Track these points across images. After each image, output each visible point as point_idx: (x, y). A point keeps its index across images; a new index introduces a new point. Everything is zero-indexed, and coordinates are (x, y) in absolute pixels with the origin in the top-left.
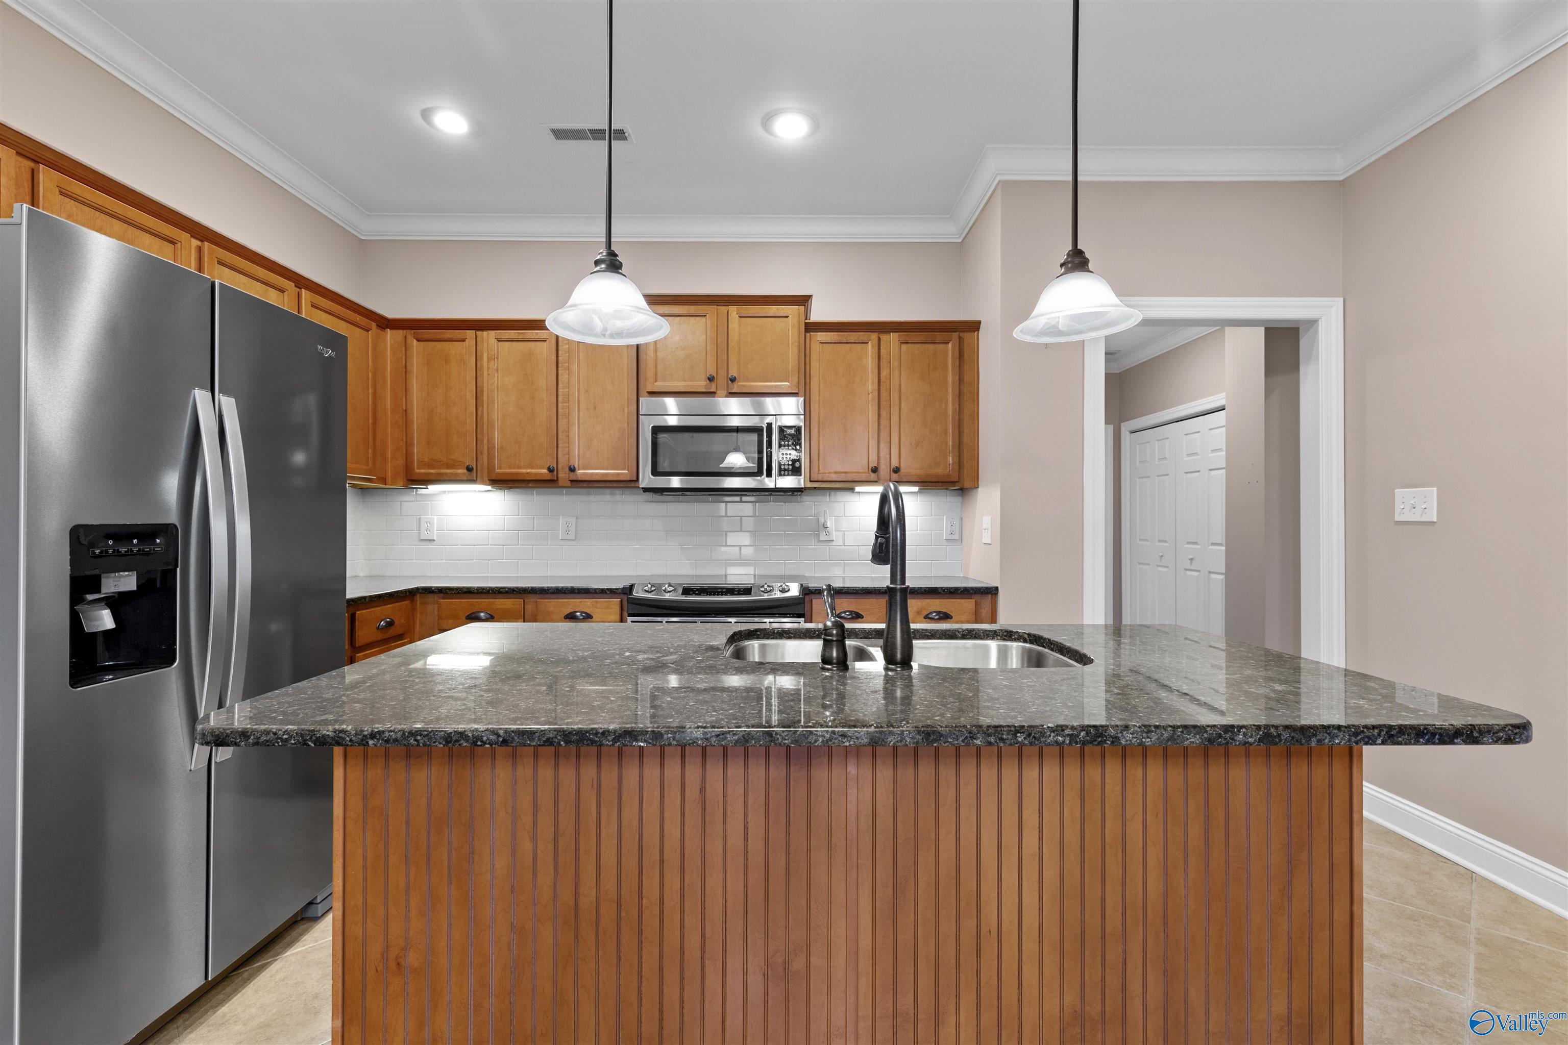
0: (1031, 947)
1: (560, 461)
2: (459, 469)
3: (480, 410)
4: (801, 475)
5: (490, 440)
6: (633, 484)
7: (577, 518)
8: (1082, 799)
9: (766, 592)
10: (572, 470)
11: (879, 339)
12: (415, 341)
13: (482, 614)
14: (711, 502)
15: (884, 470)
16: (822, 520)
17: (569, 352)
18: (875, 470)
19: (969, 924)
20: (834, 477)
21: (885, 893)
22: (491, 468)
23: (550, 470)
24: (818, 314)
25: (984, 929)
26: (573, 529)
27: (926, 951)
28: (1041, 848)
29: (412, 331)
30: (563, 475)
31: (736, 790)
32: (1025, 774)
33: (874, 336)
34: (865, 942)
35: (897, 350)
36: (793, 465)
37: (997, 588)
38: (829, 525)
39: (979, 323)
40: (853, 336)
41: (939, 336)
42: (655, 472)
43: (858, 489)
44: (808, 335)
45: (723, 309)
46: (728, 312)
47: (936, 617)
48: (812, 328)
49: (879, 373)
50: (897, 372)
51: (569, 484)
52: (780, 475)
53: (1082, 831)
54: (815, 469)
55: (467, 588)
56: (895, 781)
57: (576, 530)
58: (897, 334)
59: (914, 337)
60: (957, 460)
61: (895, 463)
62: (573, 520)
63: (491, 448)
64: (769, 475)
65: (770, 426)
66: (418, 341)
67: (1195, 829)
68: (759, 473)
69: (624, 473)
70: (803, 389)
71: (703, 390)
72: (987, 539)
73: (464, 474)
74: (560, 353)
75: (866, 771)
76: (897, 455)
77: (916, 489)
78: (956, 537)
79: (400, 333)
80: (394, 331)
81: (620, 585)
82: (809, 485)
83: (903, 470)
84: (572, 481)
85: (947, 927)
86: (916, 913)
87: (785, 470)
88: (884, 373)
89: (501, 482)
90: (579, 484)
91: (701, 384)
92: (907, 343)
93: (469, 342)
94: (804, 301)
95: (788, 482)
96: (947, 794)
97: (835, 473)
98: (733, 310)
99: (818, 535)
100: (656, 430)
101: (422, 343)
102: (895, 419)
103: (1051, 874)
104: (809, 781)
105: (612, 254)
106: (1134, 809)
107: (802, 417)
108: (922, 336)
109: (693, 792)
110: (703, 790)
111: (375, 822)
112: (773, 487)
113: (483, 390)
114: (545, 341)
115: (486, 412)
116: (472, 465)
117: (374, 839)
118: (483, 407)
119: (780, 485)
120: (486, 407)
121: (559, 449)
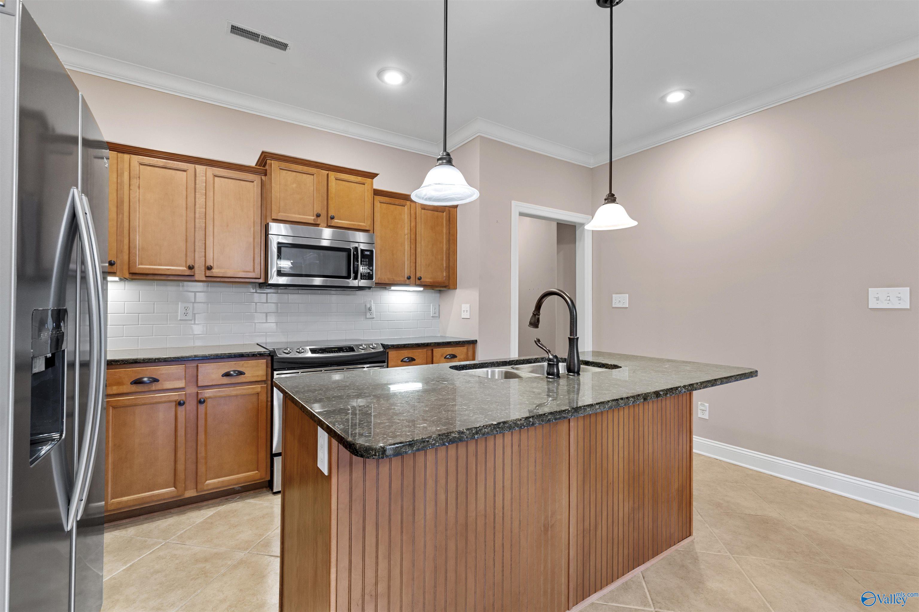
1: (197, 261)
4: (372, 279)
5: (131, 241)
9: (363, 349)
10: (209, 269)
11: (410, 204)
13: (145, 379)
14: (319, 294)
15: (412, 278)
16: (368, 306)
18: (409, 278)
20: (387, 281)
22: (131, 264)
23: (190, 268)
24: (378, 184)
26: (190, 312)
30: (199, 274)
33: (407, 202)
35: (420, 212)
36: (368, 273)
37: (476, 341)
38: (372, 309)
40: (397, 201)
42: (280, 273)
44: (375, 197)
45: (324, 171)
46: (328, 174)
47: (450, 358)
48: (377, 193)
49: (410, 224)
50: (419, 225)
51: (205, 279)
52: (361, 279)
54: (378, 276)
55: (133, 360)
57: (193, 313)
60: (447, 274)
61: (419, 275)
62: (193, 306)
63: (132, 248)
64: (354, 278)
65: (355, 248)
68: (348, 277)
69: (252, 273)
70: (372, 229)
71: (312, 222)
72: (466, 315)
74: (197, 182)
76: (421, 270)
78: (437, 315)
82: (374, 285)
83: (423, 278)
84: (208, 278)
87: (364, 276)
88: (413, 225)
89: (141, 275)
91: (311, 218)
92: (424, 209)
94: (371, 176)
95: (363, 283)
97: (388, 278)
98: (331, 174)
99: (366, 315)
100: (280, 245)
102: (419, 251)
104: (557, 432)
107: (374, 245)
111: (357, 507)
112: (357, 286)
113: (122, 202)
114: (185, 171)
115: (126, 219)
116: (113, 259)
117: (357, 518)
118: (123, 214)
119: (360, 285)
120: (126, 214)
121: (197, 253)
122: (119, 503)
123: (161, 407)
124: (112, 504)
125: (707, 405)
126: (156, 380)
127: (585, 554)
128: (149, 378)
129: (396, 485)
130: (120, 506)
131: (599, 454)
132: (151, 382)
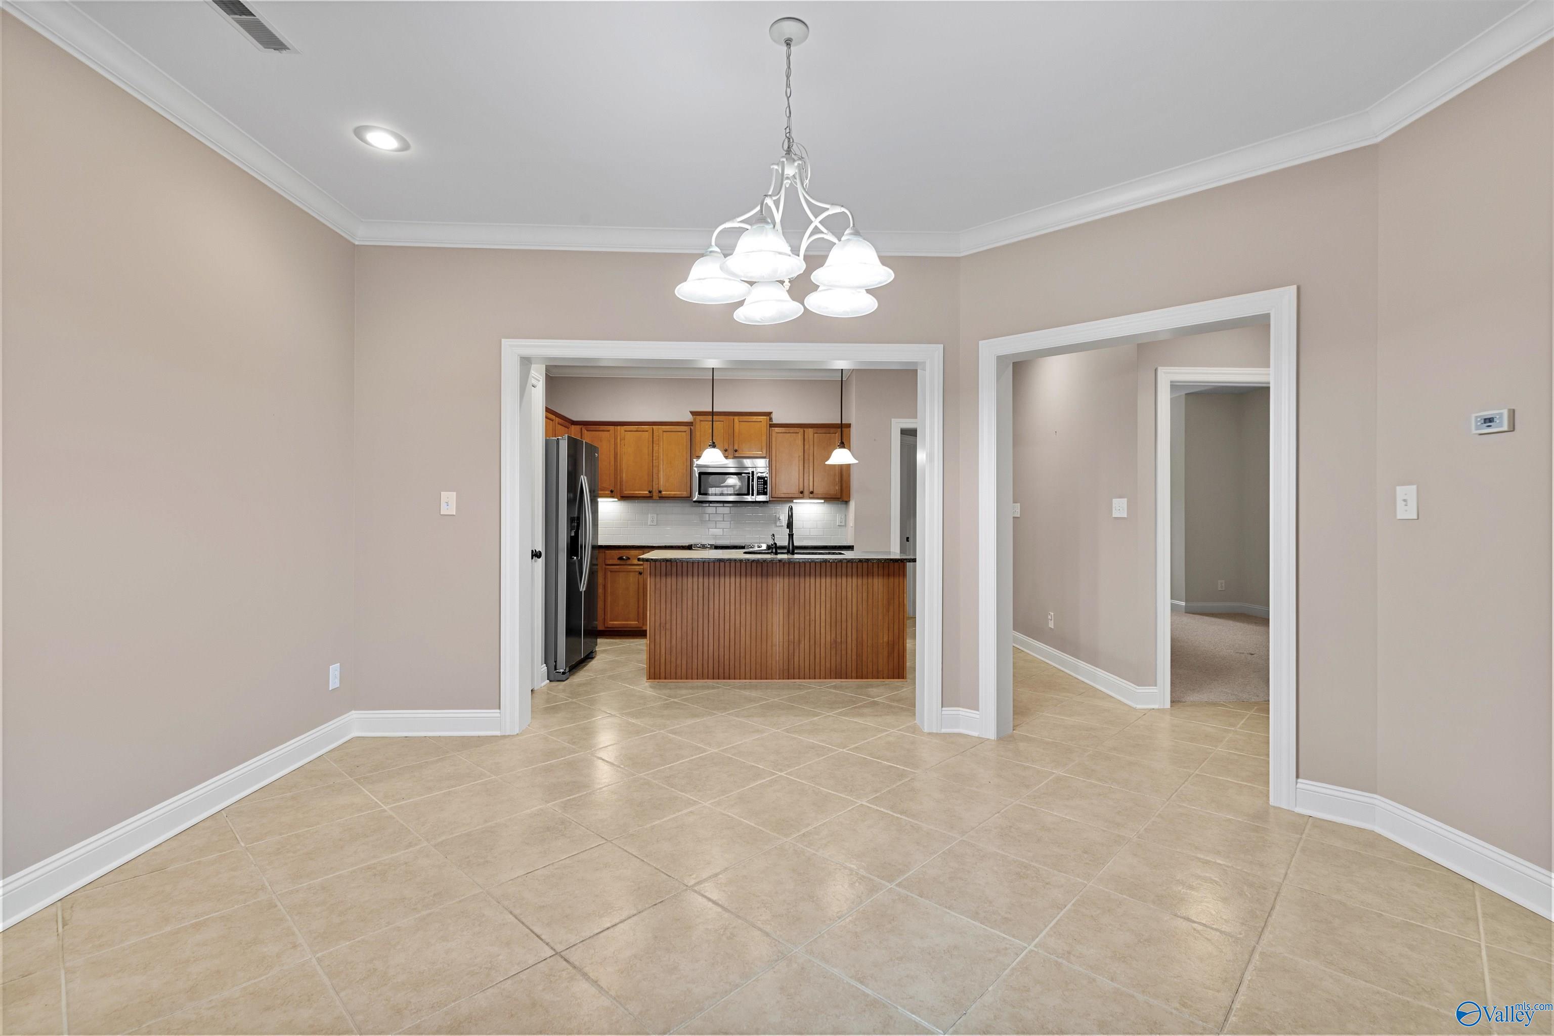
0: (823, 624)
1: (654, 487)
2: (606, 491)
3: (616, 463)
4: (767, 495)
5: (621, 478)
6: (688, 499)
7: (657, 515)
8: (836, 587)
9: (751, 547)
10: (660, 492)
11: (804, 431)
12: (586, 431)
13: (624, 557)
15: (806, 493)
16: (778, 516)
17: (659, 436)
18: (802, 492)
19: (807, 618)
20: (783, 496)
21: (786, 610)
22: (621, 490)
23: (650, 492)
24: (776, 420)
25: (811, 620)
26: (655, 520)
27: (797, 625)
28: (826, 599)
29: (585, 427)
30: (655, 494)
31: (749, 584)
32: (822, 580)
33: (801, 430)
34: (781, 623)
35: (812, 436)
36: (764, 490)
37: (853, 546)
38: (781, 518)
39: (850, 424)
40: (792, 430)
41: (832, 430)
42: (700, 493)
43: (795, 501)
44: (771, 429)
45: (732, 417)
46: (734, 419)
48: (772, 426)
49: (804, 447)
50: (812, 448)
51: (658, 498)
52: (758, 495)
53: (836, 595)
54: (774, 492)
55: (619, 546)
56: (789, 582)
57: (657, 521)
58: (812, 429)
59: (820, 430)
60: (840, 488)
61: (811, 490)
62: (655, 516)
63: (621, 482)
64: (753, 495)
65: (753, 472)
66: (587, 431)
67: (865, 595)
68: (748, 494)
69: (685, 494)
70: (768, 455)
72: (851, 525)
73: (608, 494)
74: (654, 437)
75: (782, 580)
76: (812, 485)
77: (823, 501)
78: (843, 524)
79: (578, 427)
80: (575, 426)
81: (687, 544)
82: (771, 499)
83: (815, 492)
84: (660, 497)
85: (802, 619)
86: (794, 616)
87: (760, 493)
88: (806, 447)
89: (624, 498)
90: (662, 498)
92: (817, 433)
93: (612, 432)
94: (769, 414)
95: (761, 498)
96: (802, 585)
97: (784, 494)
98: (736, 418)
99: (776, 523)
100: (700, 474)
101: (589, 432)
102: (811, 469)
103: (828, 606)
104: (767, 581)
105: (714, 443)
106: (849, 589)
107: (768, 468)
108: (824, 430)
109: (738, 584)
110: (740, 584)
111: (658, 592)
112: (755, 500)
113: (617, 454)
114: (647, 431)
115: (619, 464)
116: (613, 489)
117: (658, 595)
118: (617, 462)
119: (757, 500)
120: (619, 462)
121: (654, 482)
122: (613, 624)
123: (632, 574)
124: (610, 624)
125: (1053, 614)
126: (629, 559)
127: (790, 654)
128: (626, 557)
129: (674, 587)
130: (614, 626)
131: (802, 601)
132: (627, 559)
